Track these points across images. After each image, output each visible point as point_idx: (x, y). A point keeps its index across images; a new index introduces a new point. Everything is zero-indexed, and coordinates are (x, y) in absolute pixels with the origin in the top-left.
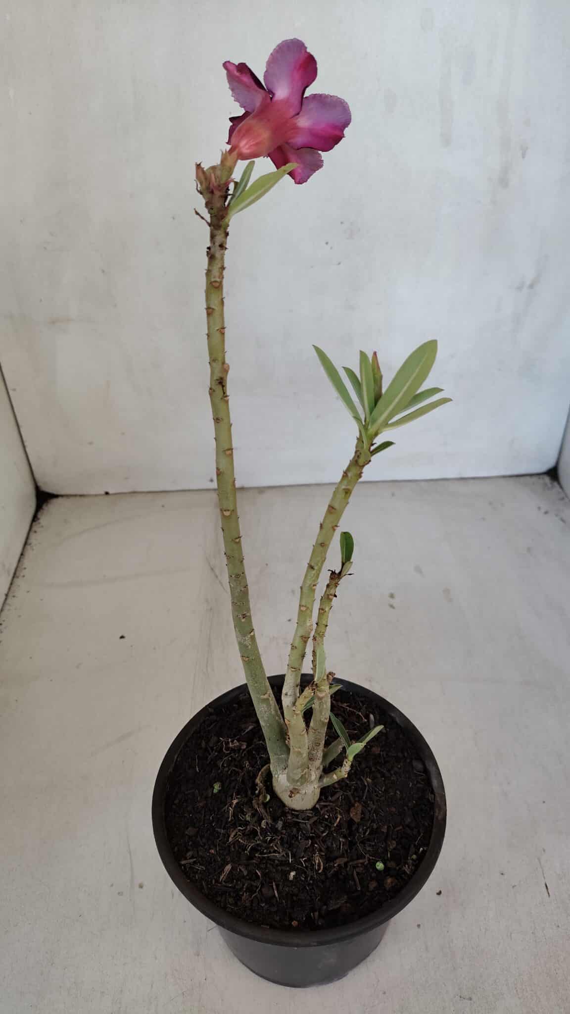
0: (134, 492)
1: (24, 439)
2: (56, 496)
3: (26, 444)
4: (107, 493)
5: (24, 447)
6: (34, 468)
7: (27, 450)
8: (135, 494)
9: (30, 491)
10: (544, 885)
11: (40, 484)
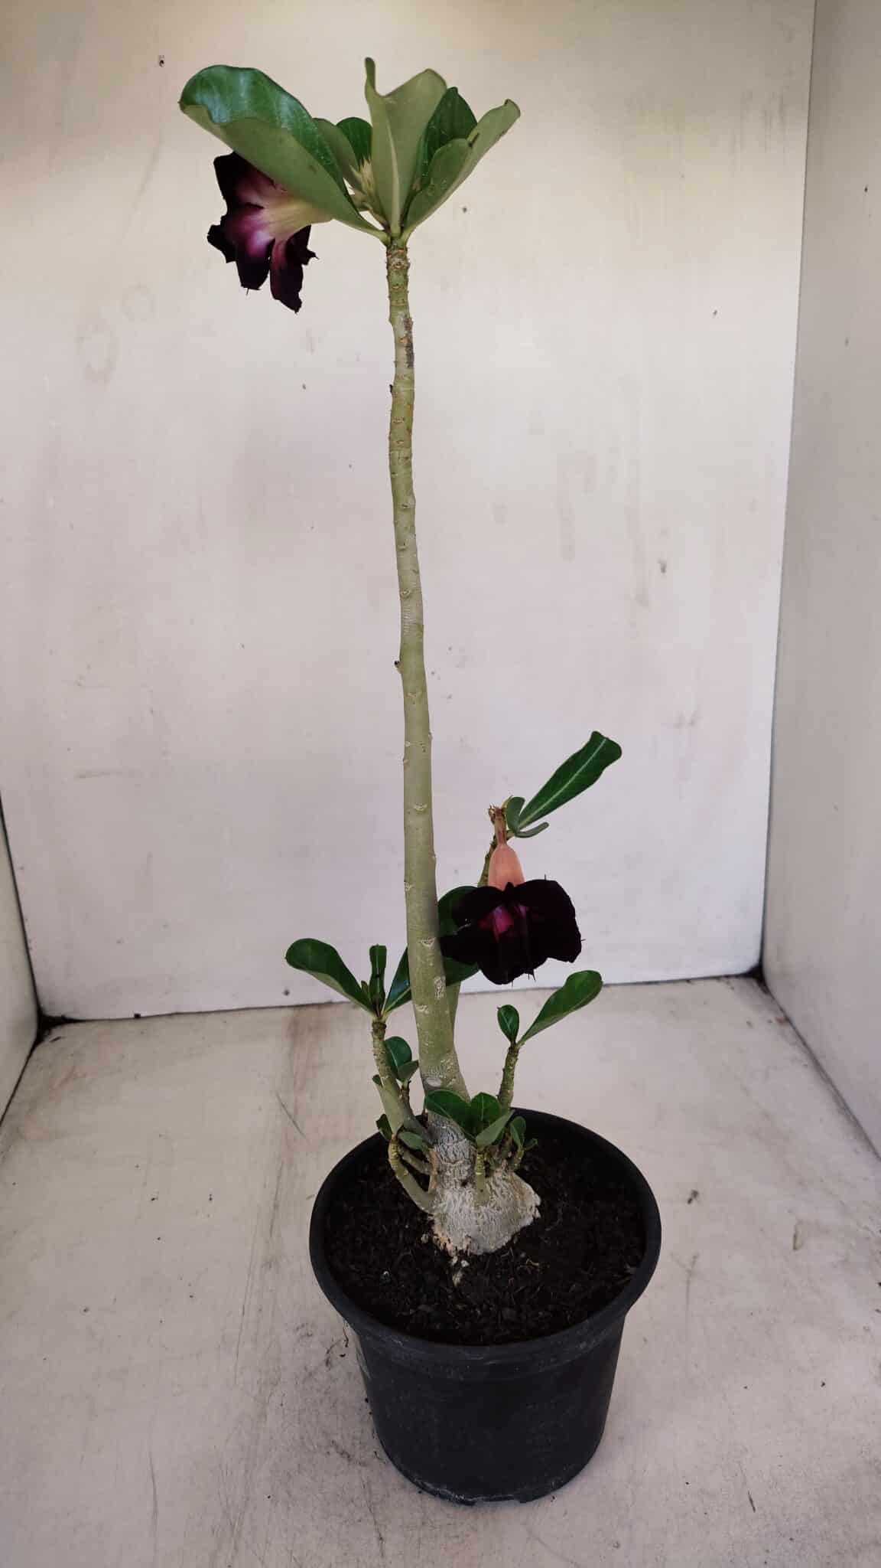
0: (178, 1014)
1: (29, 937)
2: (64, 1021)
3: (29, 945)
4: (137, 1016)
5: (27, 949)
6: (38, 982)
7: (32, 953)
8: (176, 1017)
9: (30, 1011)
10: (748, 1500)
11: (42, 1005)
